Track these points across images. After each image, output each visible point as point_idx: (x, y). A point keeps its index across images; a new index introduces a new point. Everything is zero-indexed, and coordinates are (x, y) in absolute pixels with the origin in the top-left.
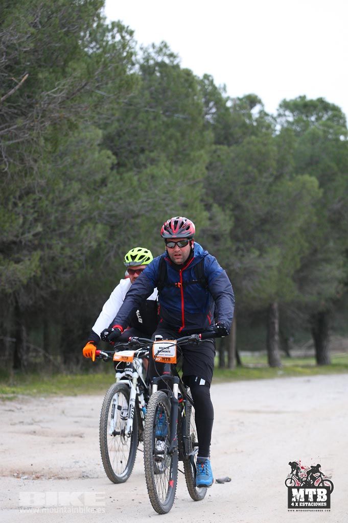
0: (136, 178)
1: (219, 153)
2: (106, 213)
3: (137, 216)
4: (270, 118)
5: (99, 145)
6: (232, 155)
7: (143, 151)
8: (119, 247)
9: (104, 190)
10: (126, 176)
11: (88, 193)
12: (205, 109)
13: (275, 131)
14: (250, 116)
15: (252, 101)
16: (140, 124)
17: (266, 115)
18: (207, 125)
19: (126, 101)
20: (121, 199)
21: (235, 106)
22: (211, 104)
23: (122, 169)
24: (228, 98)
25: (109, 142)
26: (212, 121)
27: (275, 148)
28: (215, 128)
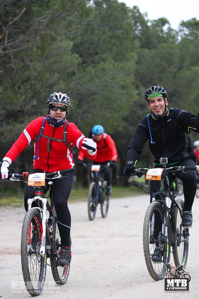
0: (93, 71)
1: (143, 53)
2: (75, 92)
3: (94, 94)
4: (174, 32)
5: (70, 51)
6: (151, 55)
7: (97, 53)
8: (84, 113)
9: (74, 78)
10: (88, 69)
11: (64, 80)
12: (134, 27)
13: (177, 40)
14: (162, 31)
15: (163, 21)
16: (95, 37)
17: (172, 30)
18: (135, 37)
19: (86, 23)
20: (84, 83)
21: (153, 25)
22: (138, 24)
23: (84, 65)
24: (148, 21)
25: (76, 49)
26: (139, 35)
27: (178, 51)
28: (140, 39)
